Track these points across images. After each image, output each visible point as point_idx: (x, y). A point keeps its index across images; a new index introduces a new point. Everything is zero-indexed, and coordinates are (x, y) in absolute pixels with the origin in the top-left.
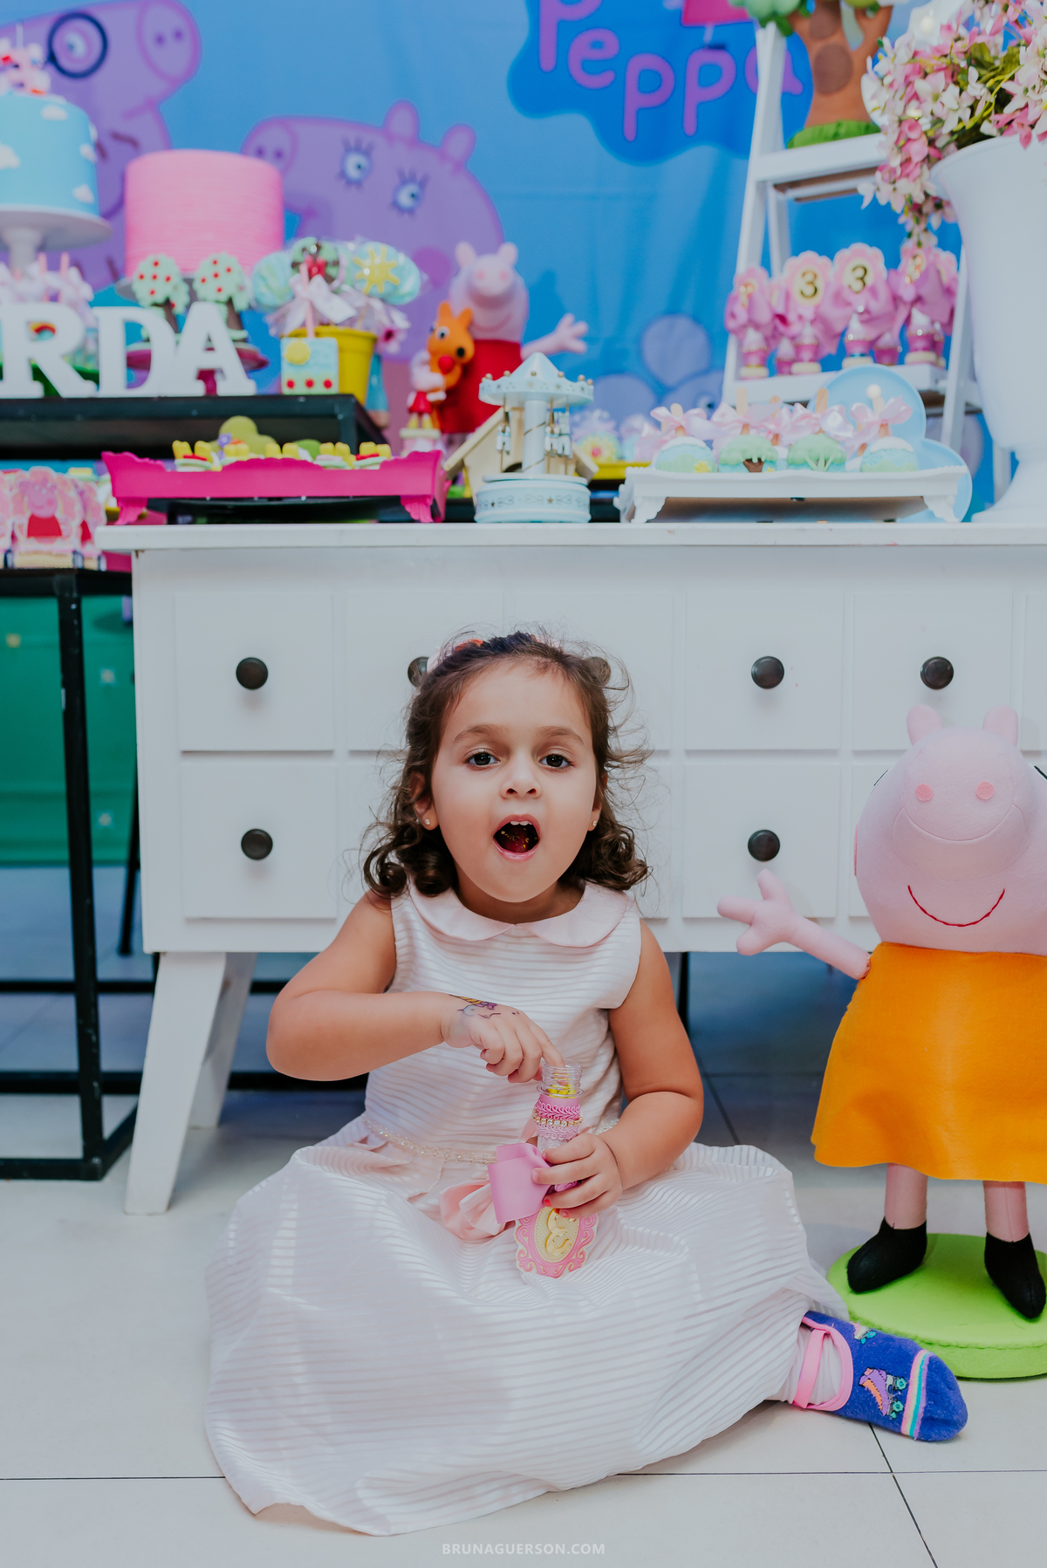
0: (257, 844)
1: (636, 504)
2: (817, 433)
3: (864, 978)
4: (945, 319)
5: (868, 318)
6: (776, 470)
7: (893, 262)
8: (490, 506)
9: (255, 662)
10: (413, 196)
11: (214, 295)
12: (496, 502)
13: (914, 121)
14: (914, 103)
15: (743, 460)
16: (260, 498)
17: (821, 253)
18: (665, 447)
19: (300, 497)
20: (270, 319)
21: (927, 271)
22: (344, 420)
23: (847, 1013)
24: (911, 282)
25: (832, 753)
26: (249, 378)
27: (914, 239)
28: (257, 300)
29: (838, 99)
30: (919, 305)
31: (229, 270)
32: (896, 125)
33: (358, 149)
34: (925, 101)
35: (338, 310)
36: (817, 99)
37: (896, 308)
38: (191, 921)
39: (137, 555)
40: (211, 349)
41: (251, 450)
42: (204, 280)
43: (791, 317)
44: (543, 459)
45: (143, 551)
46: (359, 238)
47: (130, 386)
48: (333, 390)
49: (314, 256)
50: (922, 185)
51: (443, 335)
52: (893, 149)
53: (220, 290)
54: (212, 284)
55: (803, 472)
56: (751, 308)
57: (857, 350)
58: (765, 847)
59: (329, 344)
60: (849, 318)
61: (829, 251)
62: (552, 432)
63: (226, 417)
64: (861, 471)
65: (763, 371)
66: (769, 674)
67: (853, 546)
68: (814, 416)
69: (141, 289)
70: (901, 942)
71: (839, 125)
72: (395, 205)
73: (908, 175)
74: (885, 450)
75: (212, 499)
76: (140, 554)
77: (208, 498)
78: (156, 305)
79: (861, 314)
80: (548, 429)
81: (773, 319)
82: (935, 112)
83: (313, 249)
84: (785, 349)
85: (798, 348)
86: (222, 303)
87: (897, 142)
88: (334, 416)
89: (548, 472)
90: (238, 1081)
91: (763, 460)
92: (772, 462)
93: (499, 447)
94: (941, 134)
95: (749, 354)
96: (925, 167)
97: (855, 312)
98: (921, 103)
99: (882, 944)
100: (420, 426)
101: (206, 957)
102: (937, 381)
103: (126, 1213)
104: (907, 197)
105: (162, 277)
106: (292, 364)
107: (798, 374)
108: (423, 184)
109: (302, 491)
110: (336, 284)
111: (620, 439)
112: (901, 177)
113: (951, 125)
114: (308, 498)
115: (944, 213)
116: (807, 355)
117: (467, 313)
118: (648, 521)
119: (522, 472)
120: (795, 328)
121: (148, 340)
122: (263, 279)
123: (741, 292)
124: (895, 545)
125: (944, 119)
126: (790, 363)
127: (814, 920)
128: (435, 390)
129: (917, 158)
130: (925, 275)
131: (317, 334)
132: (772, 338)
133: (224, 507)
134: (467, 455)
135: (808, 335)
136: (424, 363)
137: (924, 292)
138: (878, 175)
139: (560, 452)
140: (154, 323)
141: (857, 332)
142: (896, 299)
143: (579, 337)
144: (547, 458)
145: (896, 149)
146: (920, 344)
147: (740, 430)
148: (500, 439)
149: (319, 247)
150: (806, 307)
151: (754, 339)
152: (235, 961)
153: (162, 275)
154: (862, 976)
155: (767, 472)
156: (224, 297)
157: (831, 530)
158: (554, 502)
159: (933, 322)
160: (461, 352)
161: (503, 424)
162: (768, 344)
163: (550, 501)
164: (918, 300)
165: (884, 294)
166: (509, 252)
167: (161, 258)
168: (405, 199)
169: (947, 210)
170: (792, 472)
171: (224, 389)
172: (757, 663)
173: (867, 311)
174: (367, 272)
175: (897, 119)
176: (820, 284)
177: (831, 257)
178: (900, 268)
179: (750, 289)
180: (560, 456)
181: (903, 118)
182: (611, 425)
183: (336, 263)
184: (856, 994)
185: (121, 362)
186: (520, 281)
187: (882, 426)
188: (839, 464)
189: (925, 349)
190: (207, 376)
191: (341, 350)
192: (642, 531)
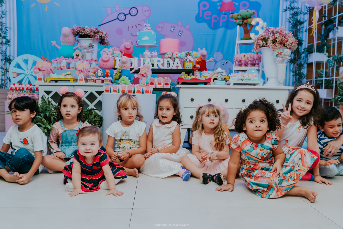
2: (248, 77)
4: (260, 61)
5: (251, 61)
11: (176, 57)
15: (241, 79)
17: (245, 53)
22: (192, 72)
24: (256, 57)
26: (182, 67)
29: (247, 35)
31: (178, 54)
33: (173, 27)
35: (192, 60)
36: (244, 34)
37: (254, 60)
39: (180, 88)
40: (178, 64)
42: (175, 55)
43: (242, 60)
47: (168, 67)
48: (191, 69)
49: (188, 53)
55: (247, 81)
56: (236, 59)
57: (249, 64)
59: (191, 64)
60: (248, 61)
64: (253, 81)
65: (238, 66)
68: (248, 75)
71: (247, 38)
72: (178, 35)
74: (255, 79)
78: (169, 58)
81: (240, 60)
91: (243, 79)
95: (236, 64)
100: (197, 71)
102: (259, 68)
105: (170, 55)
106: (187, 65)
107: (242, 67)
108: (182, 32)
113: (262, 45)
116: (243, 65)
117: (200, 57)
119: (218, 80)
120: (242, 62)
121: (170, 62)
122: (182, 55)
126: (241, 65)
128: (199, 67)
131: (190, 62)
132: (239, 63)
135: (244, 62)
151: (237, 62)
153: (170, 54)
155: (244, 81)
159: (258, 62)
160: (200, 62)
164: (257, 59)
165: (253, 58)
167: (170, 52)
168: (180, 34)
171: (179, 68)
176: (245, 56)
179: (236, 57)
183: (191, 54)
185: (167, 64)
187: (255, 76)
188: (251, 80)
189: (257, 65)
190: (177, 67)
192: (232, 86)
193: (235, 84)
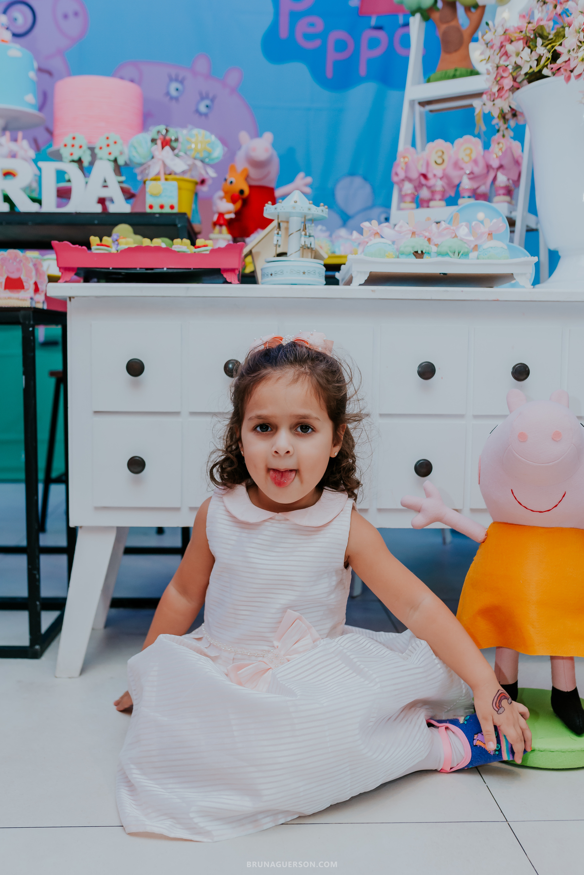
0: (136, 465)
1: (353, 275)
2: (453, 238)
3: (483, 542)
4: (516, 178)
5: (472, 176)
6: (431, 258)
7: (486, 146)
8: (270, 275)
9: (136, 361)
10: (207, 106)
11: (106, 156)
12: (273, 273)
13: (505, 67)
14: (504, 58)
15: (413, 252)
16: (140, 268)
17: (446, 140)
18: (368, 244)
19: (163, 268)
20: (137, 171)
21: (506, 150)
22: (180, 227)
23: (474, 562)
24: (497, 157)
25: (461, 416)
26: (127, 203)
27: (501, 133)
28: (130, 160)
29: (456, 56)
30: (501, 170)
31: (115, 143)
32: (495, 69)
33: (177, 80)
34: (510, 56)
35: (179, 165)
36: (443, 55)
37: (488, 171)
38: (97, 508)
39: (70, 300)
40: (105, 186)
41: (135, 243)
42: (101, 148)
43: (430, 175)
44: (299, 250)
45: (73, 297)
46: (190, 126)
47: (59, 206)
48: (175, 211)
49: (165, 136)
50: (509, 102)
51: (231, 182)
52: (494, 82)
53: (110, 154)
54: (106, 150)
55: (446, 259)
56: (406, 171)
57: (466, 194)
58: (424, 469)
59: (173, 185)
60: (461, 177)
61: (450, 139)
62: (306, 235)
63: (116, 225)
64: (478, 258)
65: (413, 205)
66: (427, 371)
67: (474, 300)
68: (452, 228)
69: (65, 152)
70: (506, 522)
71: (456, 70)
72: (197, 111)
73: (501, 97)
74: (492, 248)
75: (113, 269)
76: (72, 299)
77: (111, 268)
78: (73, 161)
79: (469, 174)
80: (303, 233)
81: (419, 177)
82: (517, 62)
83: (164, 132)
84: (425, 193)
85: (433, 193)
86: (112, 161)
87: (496, 78)
88: (175, 225)
89: (303, 257)
90: (116, 603)
91: (424, 252)
92: (429, 253)
93: (275, 242)
94: (520, 74)
95: (406, 195)
96: (511, 93)
97: (465, 173)
98: (509, 57)
99: (494, 523)
100: (220, 232)
101: (105, 529)
102: (511, 212)
103: (56, 677)
104: (501, 109)
105: (77, 146)
106: (152, 195)
107: (433, 207)
108: (213, 100)
109: (165, 265)
110: (176, 151)
111: (332, 242)
112: (498, 97)
113: (526, 69)
114: (167, 269)
115: (517, 119)
116: (438, 197)
117: (245, 170)
118: (360, 285)
119: (286, 256)
120: (432, 182)
121: (69, 181)
122: (135, 148)
123: (401, 161)
124: (498, 300)
125: (522, 66)
126: (429, 201)
127: (456, 510)
128: (229, 212)
129: (507, 87)
130: (504, 153)
131: (166, 179)
132: (419, 187)
133: (120, 274)
134: (253, 248)
135: (439, 185)
136: (221, 198)
137: (504, 162)
138: (485, 96)
139: (309, 246)
140: (73, 171)
141: (466, 184)
142: (488, 167)
143: (307, 185)
144: (301, 249)
145: (495, 82)
146: (502, 191)
147: (411, 235)
148: (276, 238)
149: (167, 131)
150: (438, 171)
151: (408, 188)
152: (121, 532)
153: (77, 144)
154: (482, 541)
155: (426, 259)
156: (112, 157)
157: (462, 291)
158: (306, 274)
159: (508, 179)
160: (242, 192)
161: (278, 230)
162: (416, 191)
163: (304, 273)
164: (501, 167)
165: (482, 164)
166: (268, 137)
167: (77, 135)
168: (202, 108)
169: (519, 117)
170: (440, 259)
171: (112, 209)
172: (420, 366)
173: (472, 173)
174: (193, 146)
175: (496, 66)
176: (445, 157)
177: (452, 143)
178: (491, 149)
179: (406, 160)
180: (308, 248)
181: (499, 65)
182: (327, 234)
183: (176, 140)
184: (479, 551)
185: (54, 193)
186: (275, 153)
187: (489, 234)
188: (466, 255)
189: (504, 194)
190: (102, 201)
191: (180, 189)
192: (357, 290)
193: (375, 279)
